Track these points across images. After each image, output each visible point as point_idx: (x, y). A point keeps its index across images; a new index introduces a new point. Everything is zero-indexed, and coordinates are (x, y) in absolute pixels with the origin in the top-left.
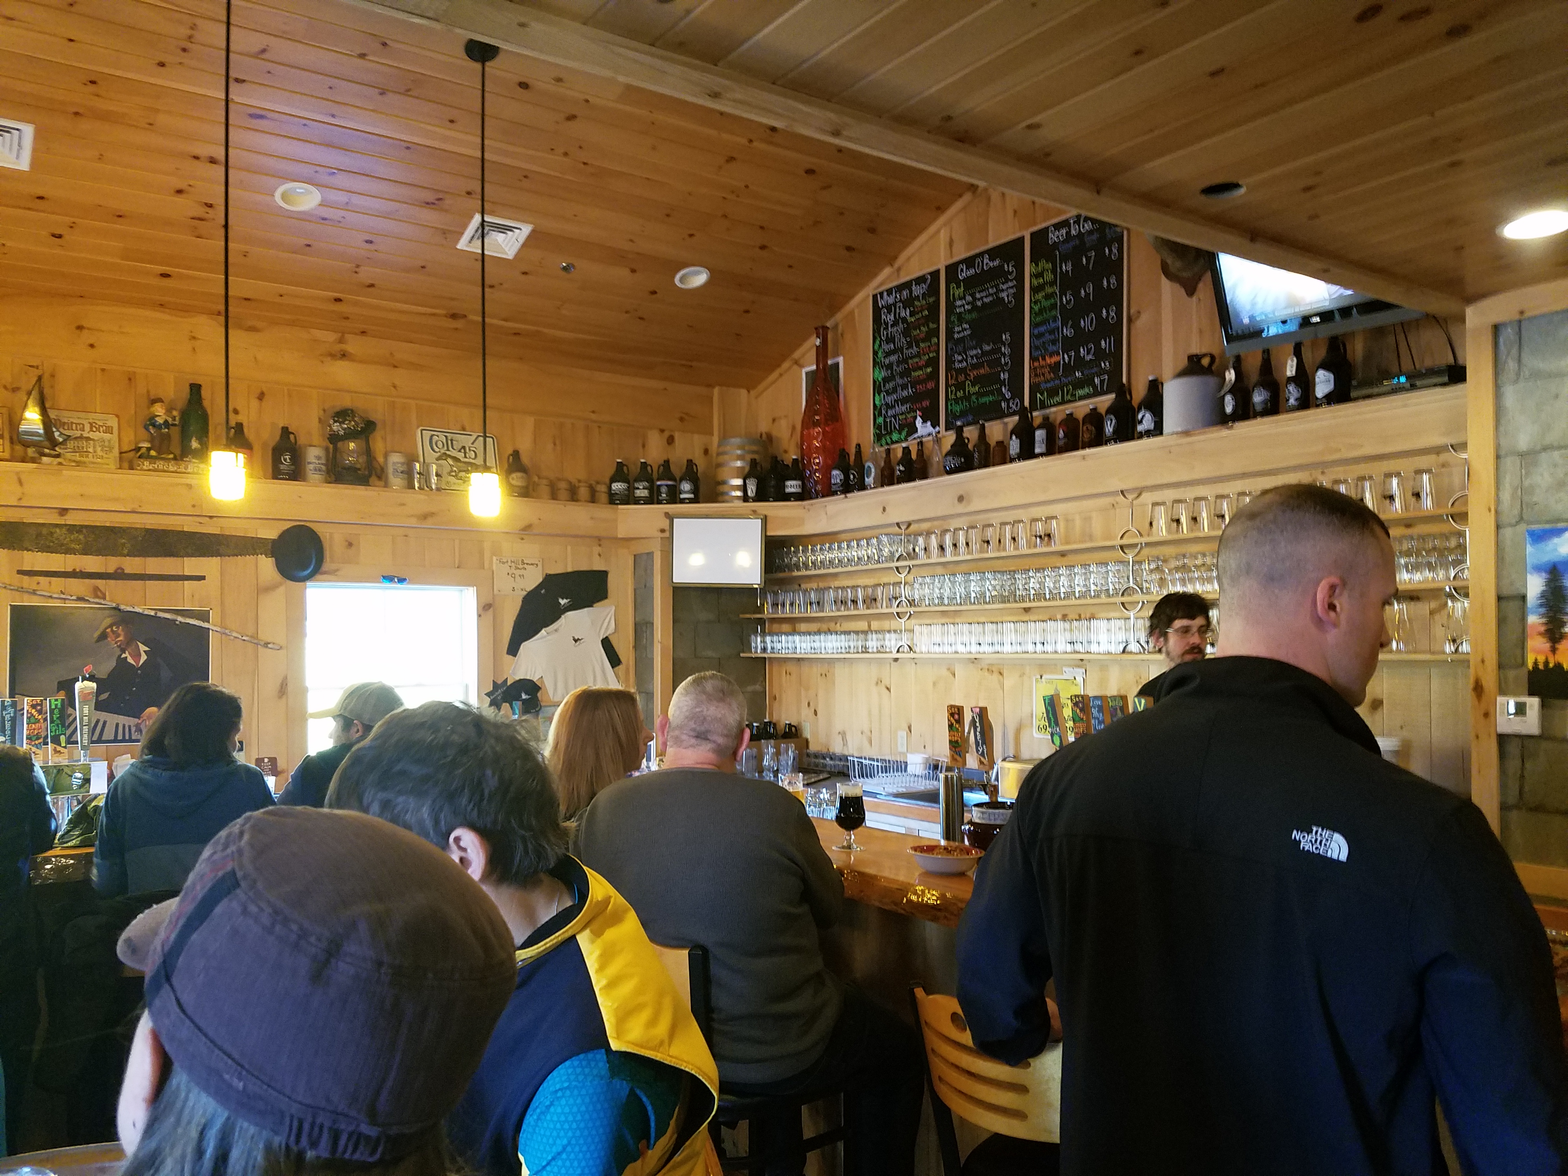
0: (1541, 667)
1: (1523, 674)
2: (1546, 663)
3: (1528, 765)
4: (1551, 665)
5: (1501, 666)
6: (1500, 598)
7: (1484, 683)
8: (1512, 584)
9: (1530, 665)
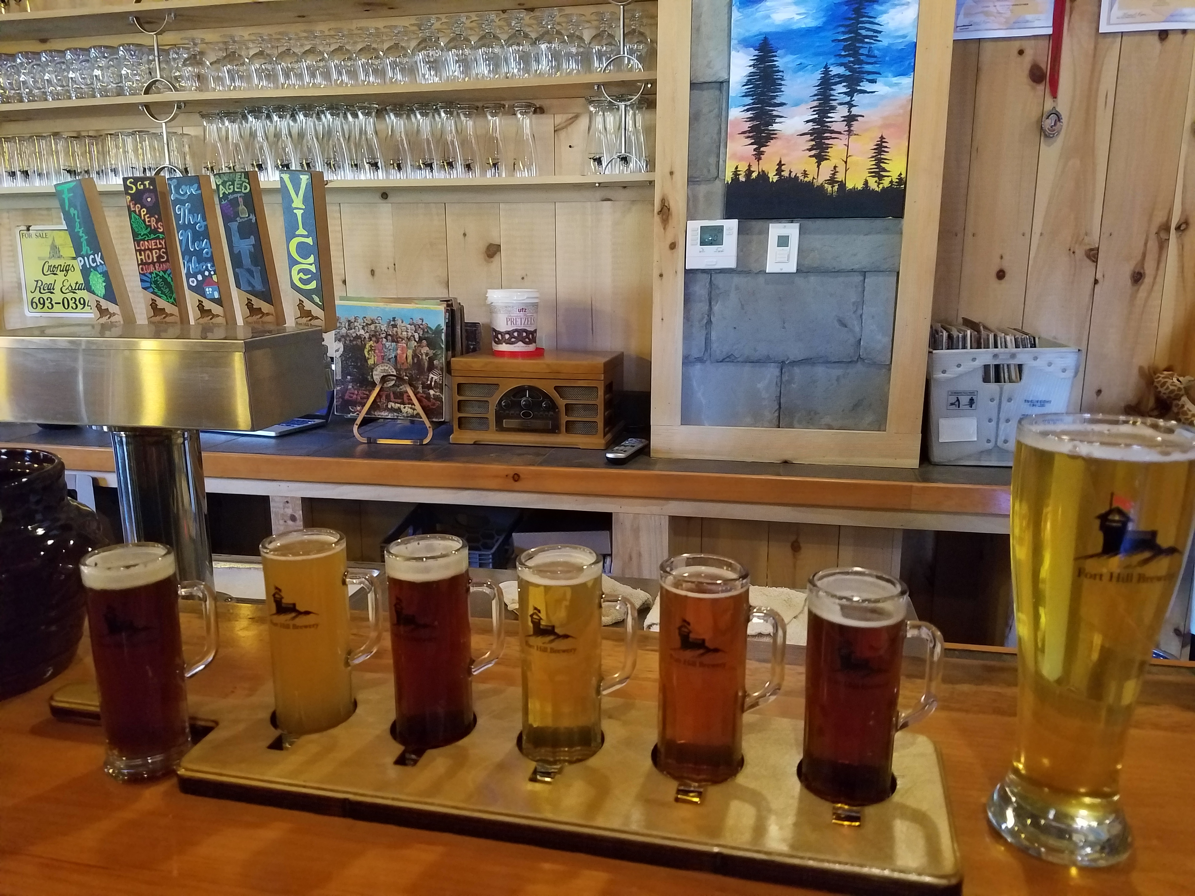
0: (742, 178)
1: (718, 189)
2: (749, 172)
3: (716, 308)
4: (754, 175)
5: (692, 181)
6: (694, 85)
7: (672, 205)
8: (709, 65)
9: (729, 177)
